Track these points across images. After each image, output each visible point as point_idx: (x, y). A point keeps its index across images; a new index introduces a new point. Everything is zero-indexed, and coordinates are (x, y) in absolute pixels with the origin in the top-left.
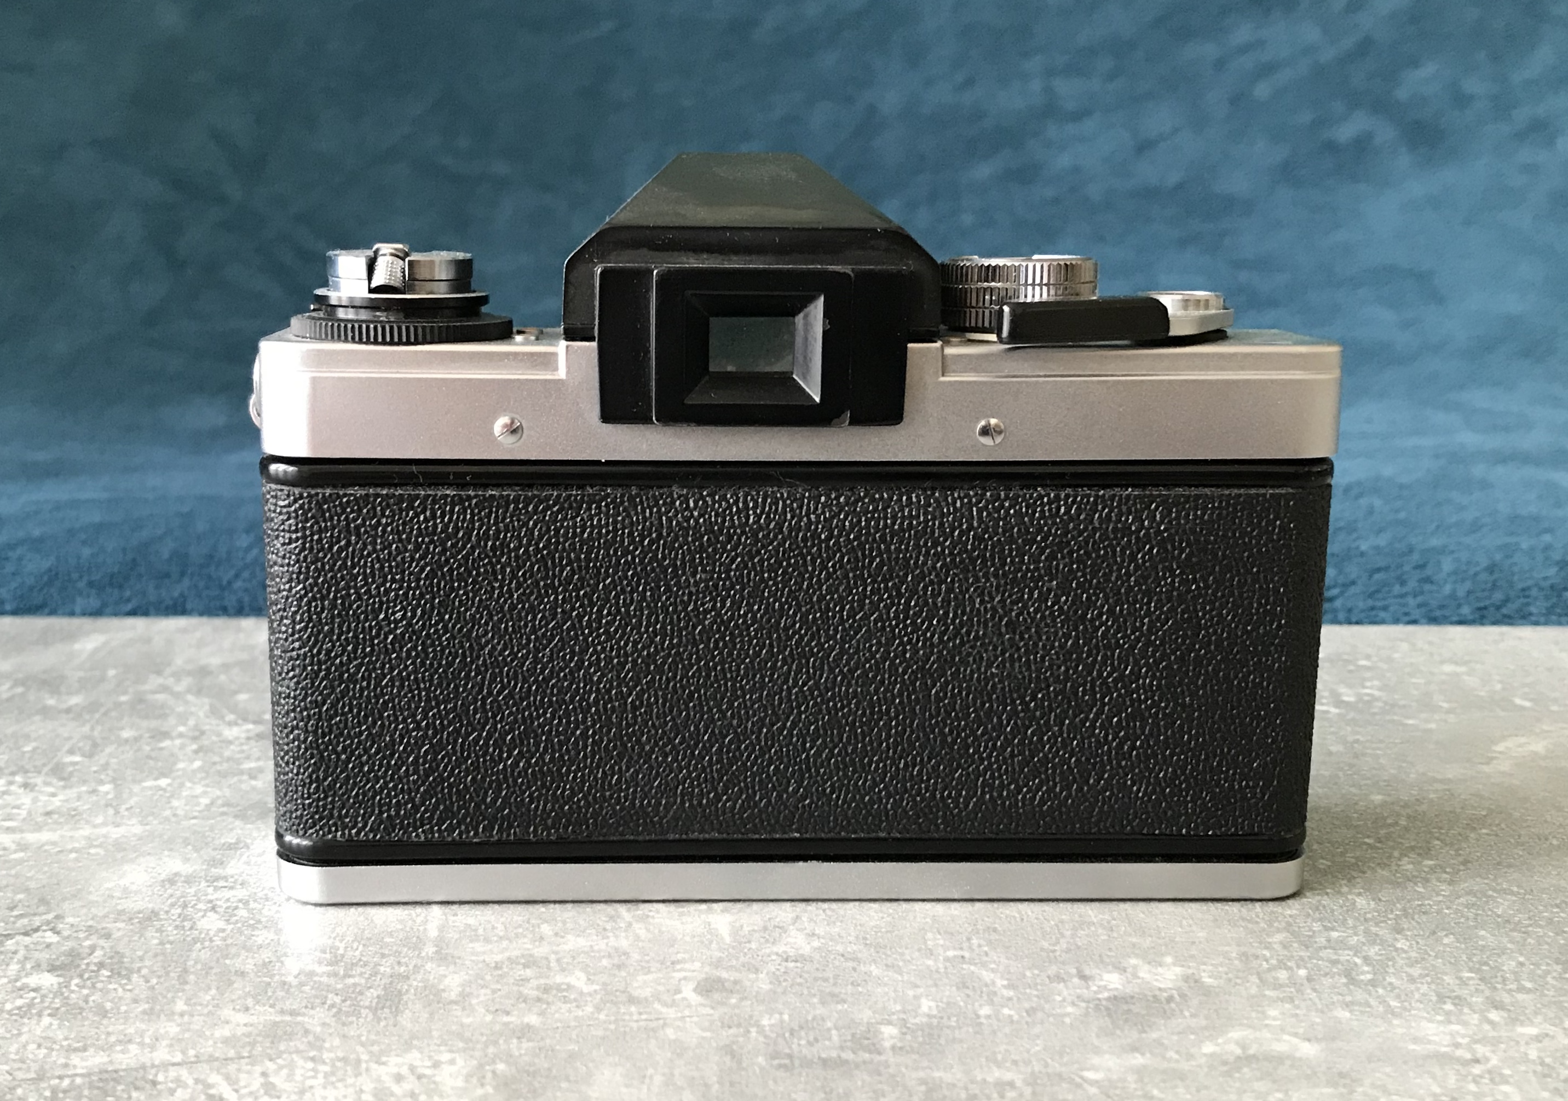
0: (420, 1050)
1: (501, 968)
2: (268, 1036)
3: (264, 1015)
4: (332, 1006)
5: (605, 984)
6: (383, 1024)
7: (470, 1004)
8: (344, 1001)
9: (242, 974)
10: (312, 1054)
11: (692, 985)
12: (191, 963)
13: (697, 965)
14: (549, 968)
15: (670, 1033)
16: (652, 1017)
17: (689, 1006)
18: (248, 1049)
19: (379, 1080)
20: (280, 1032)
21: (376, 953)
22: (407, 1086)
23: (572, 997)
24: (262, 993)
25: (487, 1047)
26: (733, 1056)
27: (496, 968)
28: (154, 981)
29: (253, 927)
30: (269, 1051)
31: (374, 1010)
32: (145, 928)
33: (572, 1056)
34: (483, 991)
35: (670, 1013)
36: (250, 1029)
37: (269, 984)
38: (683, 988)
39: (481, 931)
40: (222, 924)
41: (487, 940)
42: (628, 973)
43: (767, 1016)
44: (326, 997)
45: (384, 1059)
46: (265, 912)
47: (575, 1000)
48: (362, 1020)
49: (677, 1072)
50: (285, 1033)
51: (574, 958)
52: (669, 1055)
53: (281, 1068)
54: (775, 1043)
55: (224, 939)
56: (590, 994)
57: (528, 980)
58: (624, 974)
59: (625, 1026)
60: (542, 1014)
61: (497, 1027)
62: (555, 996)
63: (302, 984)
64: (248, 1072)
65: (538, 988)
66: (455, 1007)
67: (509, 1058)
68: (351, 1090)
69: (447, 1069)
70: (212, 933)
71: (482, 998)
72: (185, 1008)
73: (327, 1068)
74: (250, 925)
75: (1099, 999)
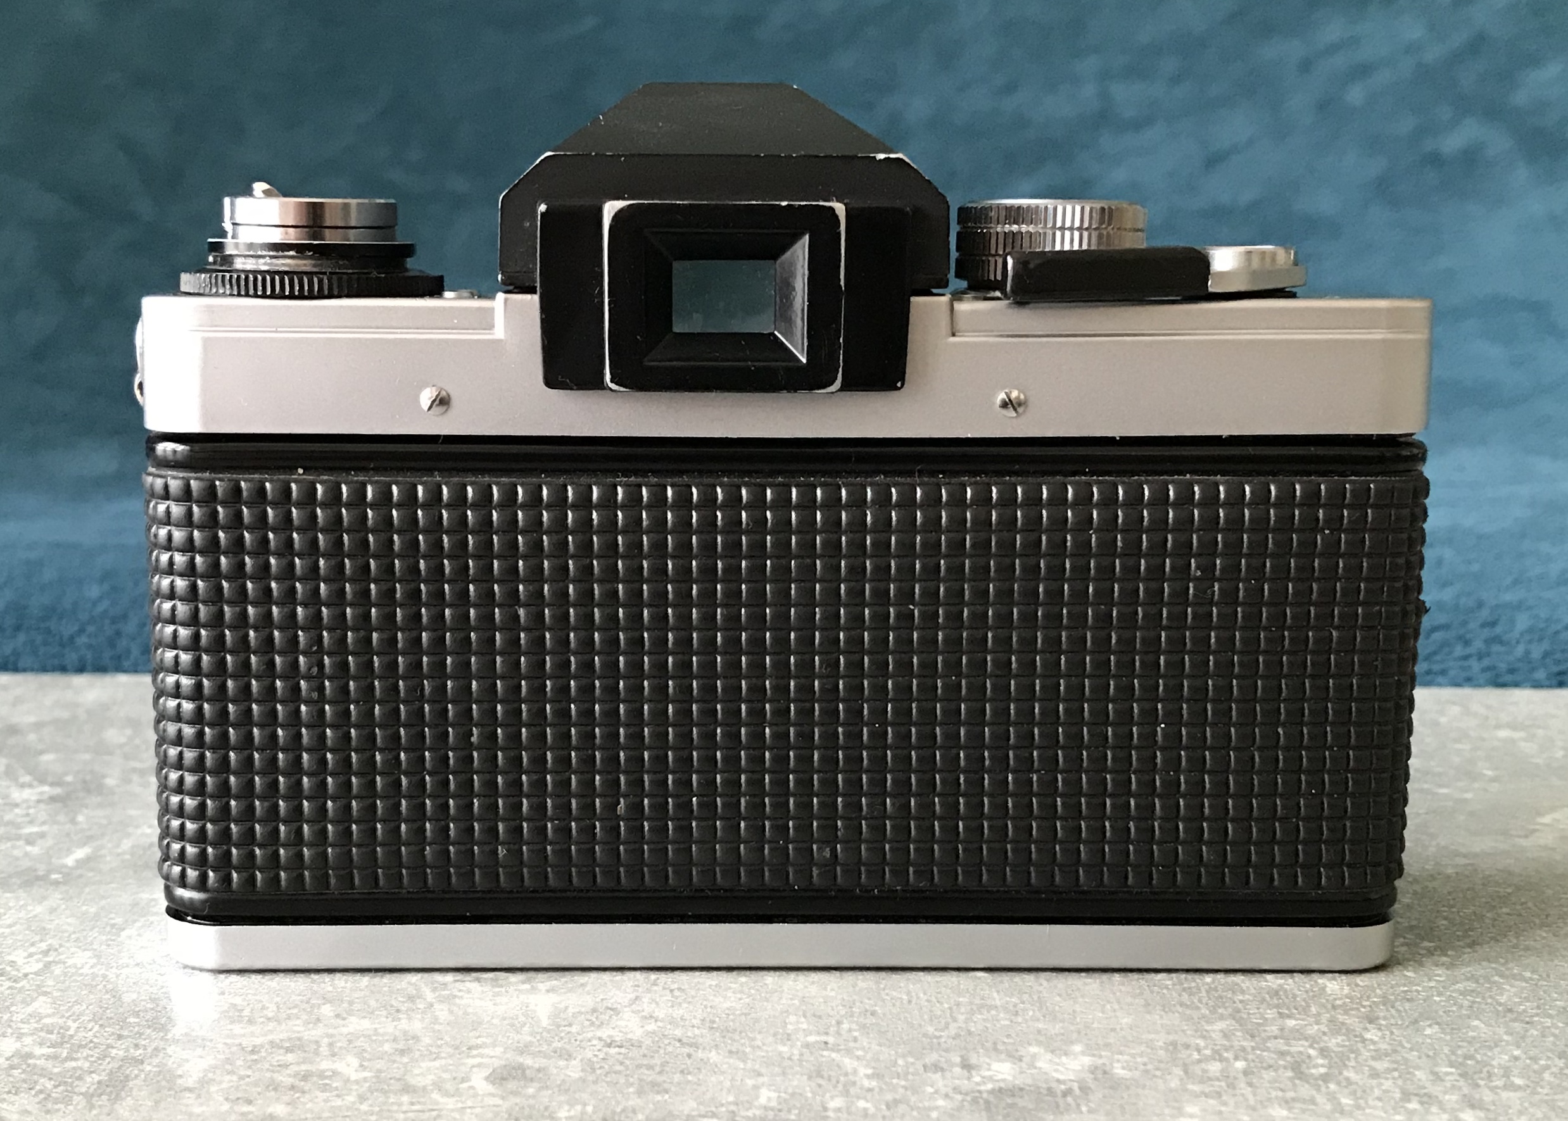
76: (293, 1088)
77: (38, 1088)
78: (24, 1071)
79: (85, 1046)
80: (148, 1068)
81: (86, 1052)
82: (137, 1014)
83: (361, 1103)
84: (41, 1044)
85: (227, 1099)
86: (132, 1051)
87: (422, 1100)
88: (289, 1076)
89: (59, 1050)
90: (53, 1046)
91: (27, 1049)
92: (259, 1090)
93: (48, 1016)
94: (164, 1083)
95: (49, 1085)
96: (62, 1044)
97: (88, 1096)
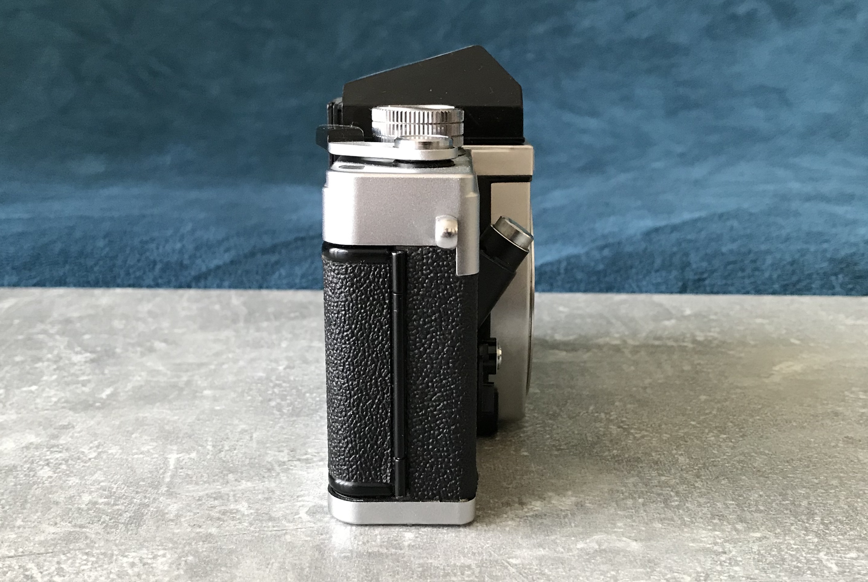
2: (65, 540)
3: (66, 527)
4: (104, 522)
6: (129, 533)
7: (180, 522)
8: (110, 519)
9: (57, 503)
10: (87, 551)
12: (29, 497)
15: (288, 537)
17: (302, 522)
18: (52, 547)
19: (122, 566)
20: (72, 538)
21: (134, 491)
22: (136, 570)
23: (238, 517)
24: (66, 515)
25: (185, 547)
28: (7, 507)
29: (68, 476)
30: (63, 549)
31: (126, 524)
32: (7, 476)
33: (231, 552)
34: (189, 514)
35: (291, 526)
36: (55, 536)
37: (71, 509)
40: (50, 474)
44: (101, 517)
45: (127, 554)
46: (77, 466)
47: (239, 519)
50: (74, 538)
53: (68, 559)
55: (51, 483)
56: (248, 515)
57: (214, 507)
59: (265, 534)
61: (193, 535)
63: (89, 509)
64: (50, 562)
65: (220, 512)
67: (196, 553)
68: (105, 572)
69: (161, 560)
70: (44, 479)
71: (187, 518)
72: (22, 523)
73: (94, 559)
74: (66, 475)
75: (527, 516)
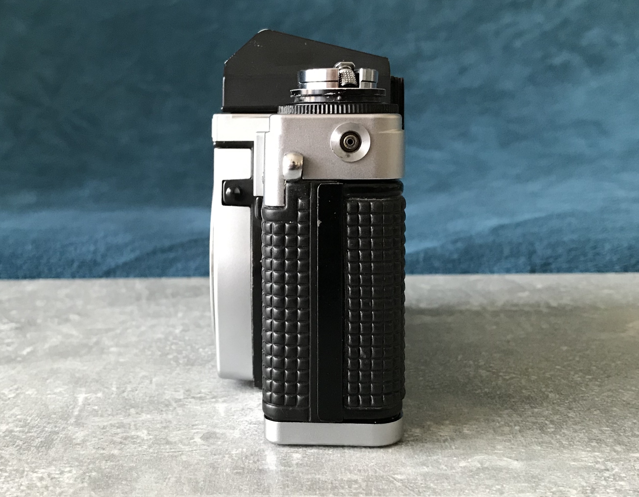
0: (55, 466)
1: (106, 428)
5: (156, 436)
11: (200, 435)
13: (205, 426)
14: (130, 428)
16: (176, 450)
26: (214, 468)
27: (103, 428)
38: (195, 437)
39: (100, 412)
41: (102, 416)
42: (169, 431)
43: (235, 450)
48: (30, 452)
49: (183, 477)
51: (143, 424)
52: (181, 468)
54: (237, 462)
58: (167, 431)
60: (121, 449)
62: (129, 441)
66: (79, 447)
76: (121, 443)
77: (16, 444)
78: (10, 438)
79: (34, 427)
80: (61, 436)
81: (35, 429)
82: (55, 414)
83: (149, 449)
84: (17, 427)
85: (94, 448)
86: (54, 428)
87: (175, 447)
88: (119, 438)
89: (24, 428)
90: (21, 427)
91: (11, 429)
92: (107, 444)
93: (19, 415)
94: (68, 442)
95: (21, 443)
96: (25, 426)
97: (37, 447)
